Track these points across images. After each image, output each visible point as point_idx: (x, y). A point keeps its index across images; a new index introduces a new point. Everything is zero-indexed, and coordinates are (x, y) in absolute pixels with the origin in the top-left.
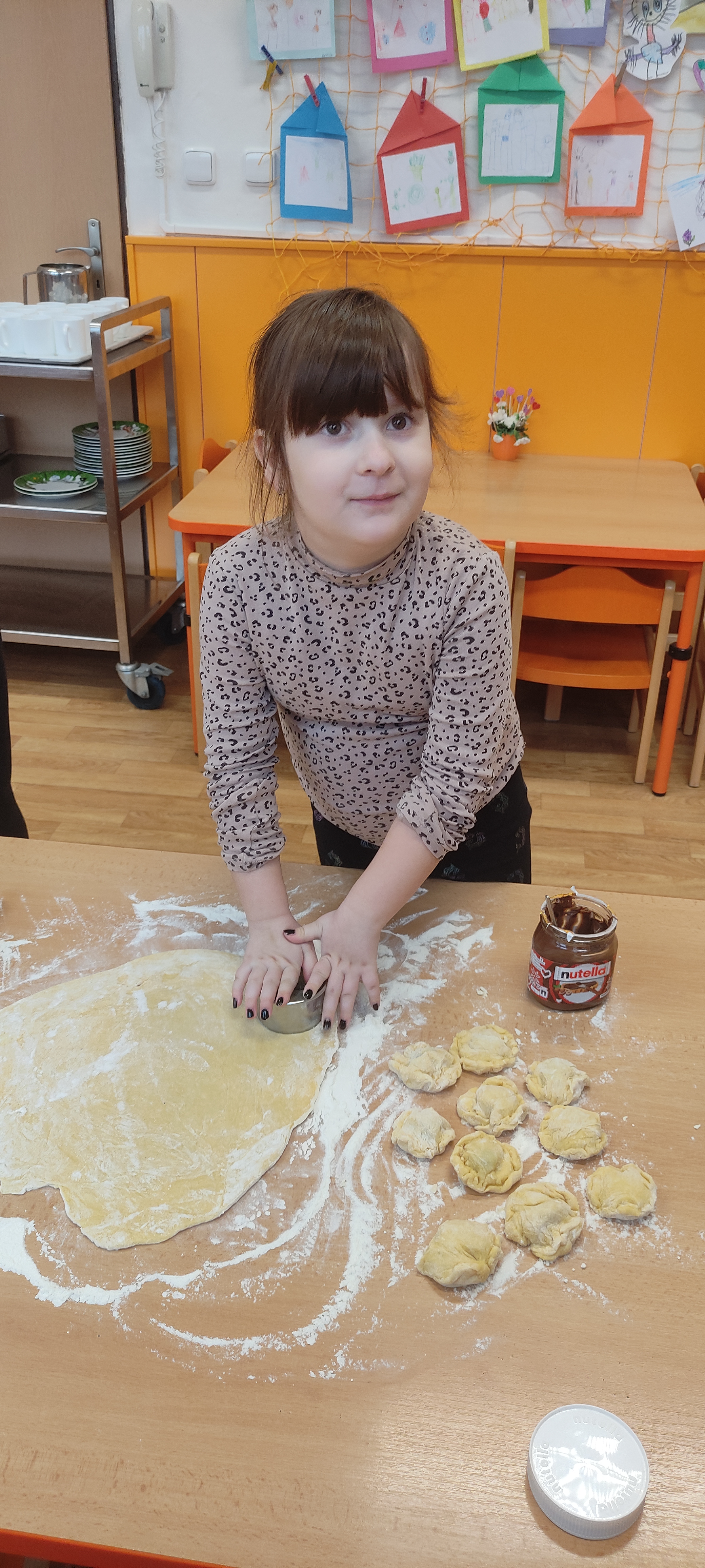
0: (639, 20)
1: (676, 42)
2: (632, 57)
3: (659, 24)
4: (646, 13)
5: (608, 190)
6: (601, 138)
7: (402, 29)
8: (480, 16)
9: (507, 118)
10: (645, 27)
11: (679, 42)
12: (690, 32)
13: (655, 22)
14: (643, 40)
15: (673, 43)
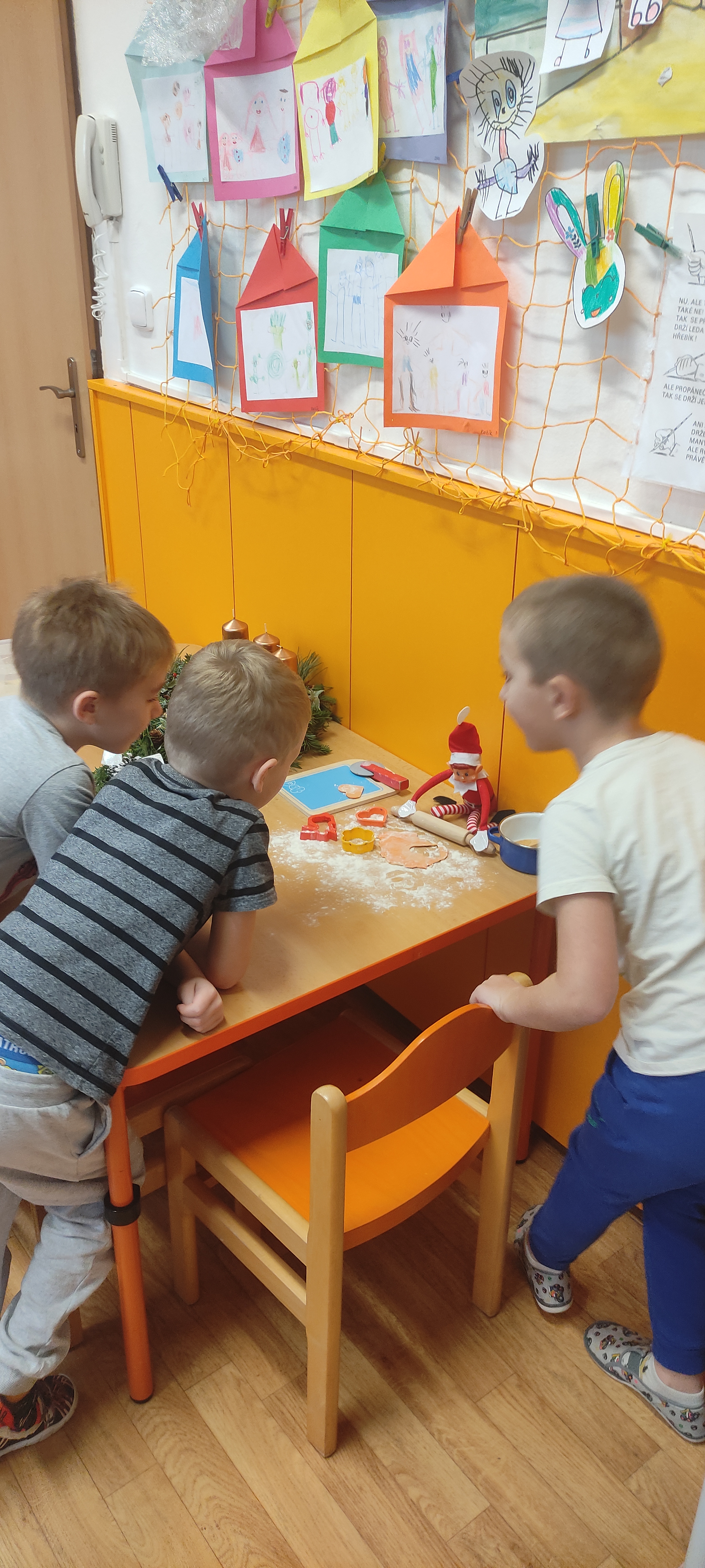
0: (491, 121)
1: (532, 156)
2: (484, 182)
3: (514, 128)
4: (498, 108)
5: (458, 393)
6: (447, 309)
7: (261, 143)
8: (326, 121)
9: (358, 270)
10: (498, 132)
11: (536, 158)
12: (550, 141)
13: (508, 124)
14: (495, 156)
15: (530, 159)
